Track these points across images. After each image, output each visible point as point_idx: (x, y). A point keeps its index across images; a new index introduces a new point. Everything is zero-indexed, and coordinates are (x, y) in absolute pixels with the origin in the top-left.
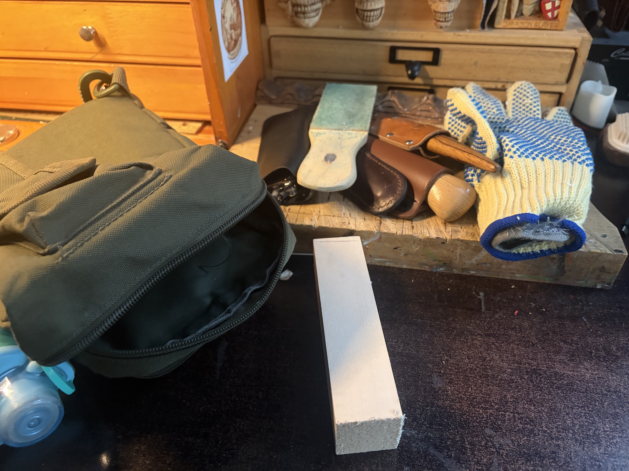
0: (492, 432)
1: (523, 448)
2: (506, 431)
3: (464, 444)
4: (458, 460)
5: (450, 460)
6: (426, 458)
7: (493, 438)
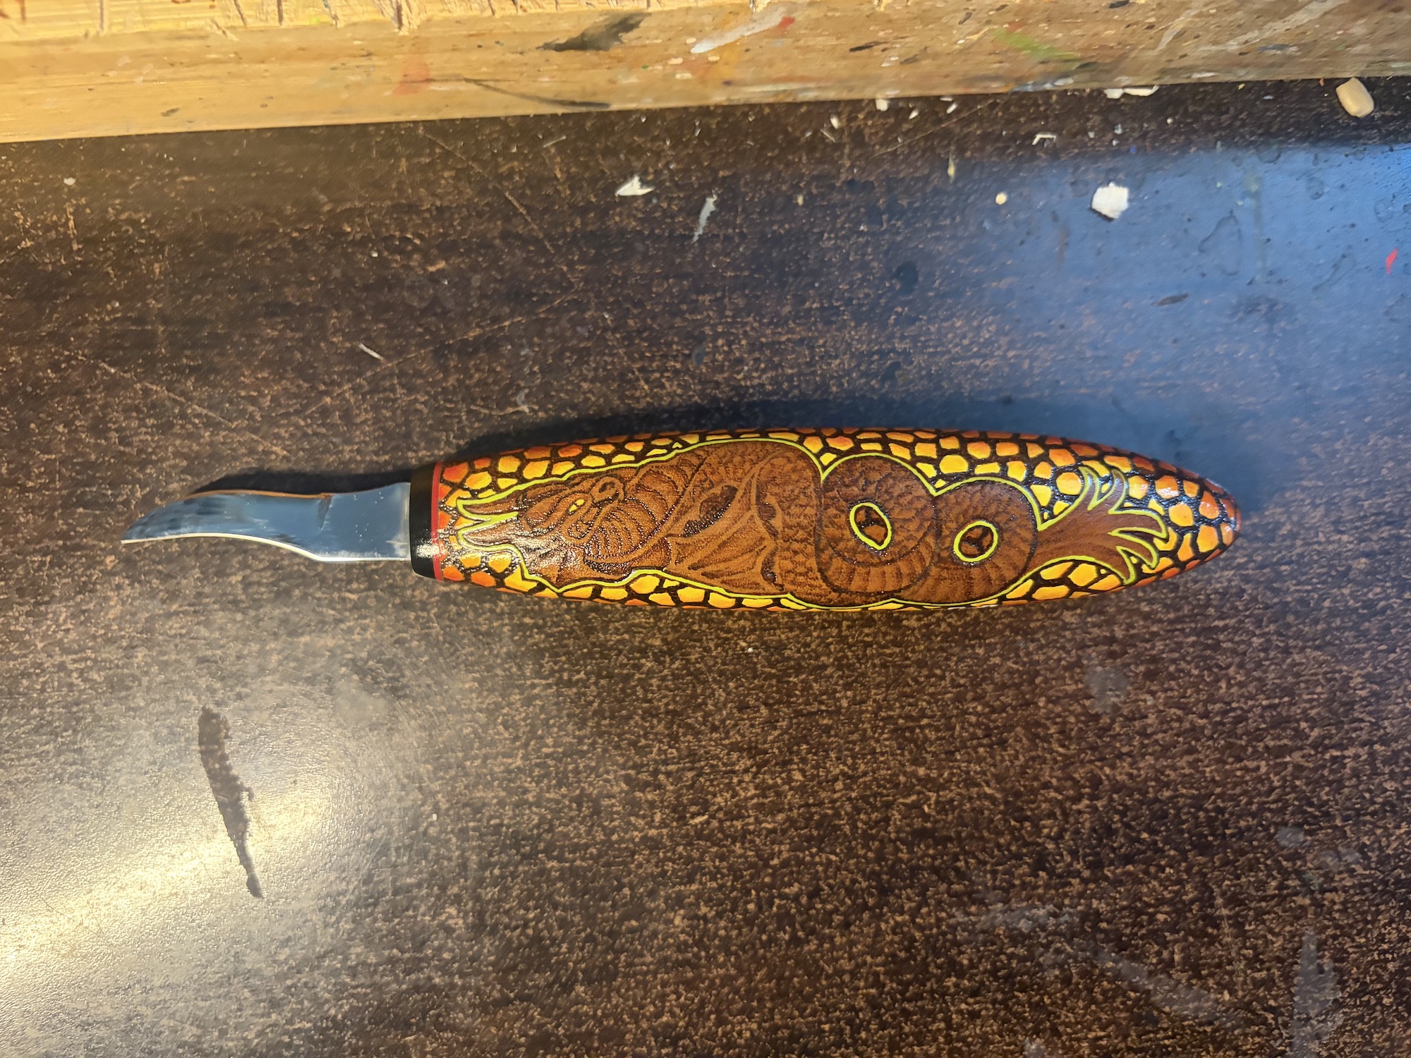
0: (1301, 837)
1: (1397, 867)
2: (1346, 819)
3: (1212, 906)
4: (1194, 968)
5: (1170, 976)
6: (1091, 991)
7: (1302, 857)
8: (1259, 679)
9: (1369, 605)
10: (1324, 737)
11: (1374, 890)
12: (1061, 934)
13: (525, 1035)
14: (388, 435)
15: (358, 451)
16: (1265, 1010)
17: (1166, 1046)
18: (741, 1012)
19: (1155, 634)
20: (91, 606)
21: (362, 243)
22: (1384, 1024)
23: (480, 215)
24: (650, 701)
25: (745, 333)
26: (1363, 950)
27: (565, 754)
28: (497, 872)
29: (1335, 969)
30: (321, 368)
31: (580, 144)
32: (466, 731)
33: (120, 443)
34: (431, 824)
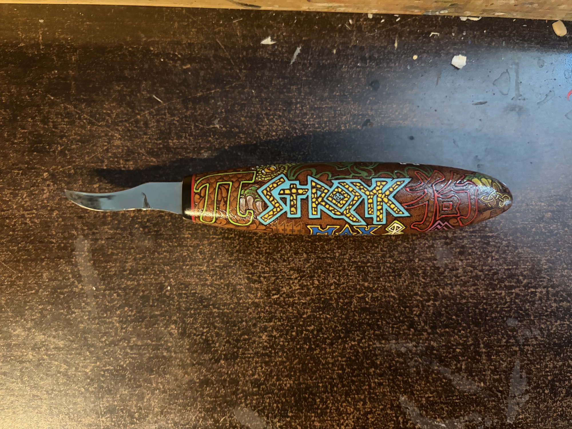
0: (517, 323)
1: (555, 338)
2: (535, 317)
3: (479, 348)
4: (470, 372)
5: (460, 374)
6: (427, 378)
7: (517, 331)
8: (505, 258)
9: (551, 232)
10: (529, 283)
11: (545, 347)
12: (418, 354)
13: (199, 379)
14: (162, 132)
15: (149, 138)
16: (497, 391)
17: (457, 403)
18: (286, 376)
19: (464, 237)
20: (37, 192)
21: (158, 55)
22: (545, 401)
23: (206, 48)
24: (259, 248)
25: (309, 103)
26: (539, 370)
27: (224, 266)
28: (192, 312)
29: (527, 377)
30: (137, 103)
31: (248, 22)
32: (184, 254)
33: (53, 127)
34: (167, 291)
